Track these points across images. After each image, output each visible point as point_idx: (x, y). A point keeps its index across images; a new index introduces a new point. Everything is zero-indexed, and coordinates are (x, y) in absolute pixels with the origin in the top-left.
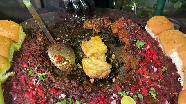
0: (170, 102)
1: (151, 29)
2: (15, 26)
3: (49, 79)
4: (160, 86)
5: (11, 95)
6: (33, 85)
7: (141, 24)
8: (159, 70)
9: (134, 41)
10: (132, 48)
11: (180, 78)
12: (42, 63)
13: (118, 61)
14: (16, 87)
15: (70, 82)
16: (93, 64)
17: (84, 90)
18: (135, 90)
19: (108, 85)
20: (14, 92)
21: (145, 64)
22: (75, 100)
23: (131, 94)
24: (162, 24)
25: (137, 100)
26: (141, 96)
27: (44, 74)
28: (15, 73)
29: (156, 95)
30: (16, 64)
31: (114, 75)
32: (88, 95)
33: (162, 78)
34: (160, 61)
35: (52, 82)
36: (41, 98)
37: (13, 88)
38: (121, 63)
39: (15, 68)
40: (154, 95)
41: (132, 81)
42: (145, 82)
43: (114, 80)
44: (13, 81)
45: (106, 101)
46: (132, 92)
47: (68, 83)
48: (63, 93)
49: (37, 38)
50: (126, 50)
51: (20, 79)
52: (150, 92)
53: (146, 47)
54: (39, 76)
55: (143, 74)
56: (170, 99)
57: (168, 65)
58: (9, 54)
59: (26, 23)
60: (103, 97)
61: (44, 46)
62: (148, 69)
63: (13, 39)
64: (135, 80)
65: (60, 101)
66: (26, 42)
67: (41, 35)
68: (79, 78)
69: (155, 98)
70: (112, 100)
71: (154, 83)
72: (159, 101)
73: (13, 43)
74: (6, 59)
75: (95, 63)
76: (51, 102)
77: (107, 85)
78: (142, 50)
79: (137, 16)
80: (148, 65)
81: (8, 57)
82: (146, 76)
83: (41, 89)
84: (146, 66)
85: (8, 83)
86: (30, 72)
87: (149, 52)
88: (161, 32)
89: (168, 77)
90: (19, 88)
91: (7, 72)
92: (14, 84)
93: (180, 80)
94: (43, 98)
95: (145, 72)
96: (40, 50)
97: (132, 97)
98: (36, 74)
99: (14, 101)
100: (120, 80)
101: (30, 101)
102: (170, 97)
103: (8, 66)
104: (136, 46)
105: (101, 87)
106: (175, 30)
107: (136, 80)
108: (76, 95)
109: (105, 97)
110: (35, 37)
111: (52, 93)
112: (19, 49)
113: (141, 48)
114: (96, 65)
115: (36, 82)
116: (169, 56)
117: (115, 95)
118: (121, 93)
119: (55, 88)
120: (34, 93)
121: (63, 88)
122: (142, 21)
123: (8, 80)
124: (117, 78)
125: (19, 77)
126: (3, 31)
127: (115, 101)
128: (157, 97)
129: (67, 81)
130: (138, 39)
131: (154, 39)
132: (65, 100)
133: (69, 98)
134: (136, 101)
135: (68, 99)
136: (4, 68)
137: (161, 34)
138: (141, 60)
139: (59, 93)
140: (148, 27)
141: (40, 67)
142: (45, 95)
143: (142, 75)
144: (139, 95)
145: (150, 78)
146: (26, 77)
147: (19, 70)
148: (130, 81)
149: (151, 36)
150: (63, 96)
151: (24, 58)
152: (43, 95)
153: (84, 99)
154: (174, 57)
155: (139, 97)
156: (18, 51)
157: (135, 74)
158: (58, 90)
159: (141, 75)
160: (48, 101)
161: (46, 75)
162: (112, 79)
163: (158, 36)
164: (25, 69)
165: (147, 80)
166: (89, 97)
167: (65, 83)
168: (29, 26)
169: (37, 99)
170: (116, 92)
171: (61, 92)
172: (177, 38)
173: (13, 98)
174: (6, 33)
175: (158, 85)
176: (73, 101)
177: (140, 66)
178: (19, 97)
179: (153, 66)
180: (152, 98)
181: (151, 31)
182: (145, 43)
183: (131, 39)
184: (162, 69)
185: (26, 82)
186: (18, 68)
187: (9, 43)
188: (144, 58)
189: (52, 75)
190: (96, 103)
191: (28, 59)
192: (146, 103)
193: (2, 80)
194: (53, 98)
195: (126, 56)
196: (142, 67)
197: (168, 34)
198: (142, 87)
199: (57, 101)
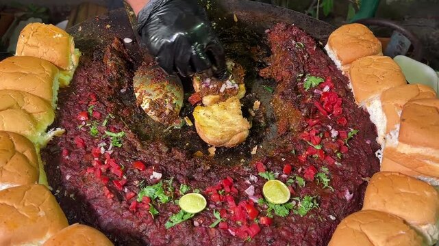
0: (353, 196)
1: (335, 51)
2: (60, 36)
3: (130, 143)
4: (340, 164)
5: (61, 172)
6: (99, 155)
8: (341, 135)
9: (300, 75)
10: (295, 89)
11: (379, 151)
12: (115, 114)
13: (265, 115)
14: (67, 157)
15: (170, 151)
16: (215, 118)
17: (196, 166)
18: (292, 170)
19: (242, 160)
20: (66, 165)
21: (315, 122)
22: (179, 184)
23: (284, 176)
24: (357, 41)
25: (293, 188)
26: (301, 182)
27: (120, 134)
28: (64, 130)
29: (329, 180)
30: (65, 114)
31: (254, 142)
32: (203, 177)
33: (345, 149)
34: (346, 118)
35: (136, 150)
36: (115, 177)
37: (63, 159)
38: (272, 119)
39: (63, 122)
40: (326, 181)
41: (288, 153)
42: (311, 157)
43: (254, 151)
44: (61, 145)
45: (236, 187)
46: (286, 174)
47: (167, 153)
48: (157, 170)
49: (104, 61)
50: (283, 94)
51: (75, 142)
52: (319, 175)
53: (322, 89)
54: (112, 138)
55: (310, 141)
56: (355, 188)
57: (361, 125)
58: (52, 94)
59: (80, 29)
60: (231, 180)
61: (118, 80)
62: (320, 132)
63: (57, 63)
64: (293, 152)
65: (152, 185)
66: (82, 70)
67: (112, 55)
68: (187, 144)
69: (326, 185)
70: (248, 186)
71: (329, 158)
72: (333, 190)
73: (58, 70)
74: (47, 102)
75: (220, 117)
76: (135, 186)
77: (240, 159)
78: (313, 94)
79: (312, 21)
80: (322, 122)
81: (50, 100)
82: (315, 145)
83: (115, 162)
84: (317, 126)
85: (52, 150)
86: (93, 130)
87: (327, 98)
88: (355, 60)
89: (357, 148)
90: (74, 158)
91: (49, 128)
92: (65, 152)
93: (379, 154)
94: (120, 178)
95: (313, 137)
96: (110, 88)
97: (285, 181)
98: (104, 133)
99: (67, 182)
100: (265, 151)
101: (97, 183)
102: (355, 186)
103: (50, 116)
104: (302, 85)
105: (230, 163)
106: (384, 55)
107: (296, 151)
108: (181, 175)
109: (235, 181)
110: (101, 60)
111: (136, 171)
112: (69, 83)
113: (311, 90)
114: (221, 121)
115: (106, 148)
116: (366, 109)
117: (253, 178)
118: (264, 175)
119: (141, 161)
120: (103, 169)
121: (156, 162)
122: (322, 33)
123: (51, 144)
124: (261, 147)
125: (72, 139)
126: (37, 47)
127: (252, 187)
128: (330, 184)
129: (165, 149)
130: (309, 72)
131: (340, 72)
132: (161, 184)
133: (168, 179)
134: (291, 189)
135: (167, 181)
136: (45, 121)
137: (354, 63)
138: (310, 114)
139: (149, 171)
140: (331, 46)
141: (111, 122)
142: (124, 172)
143: (309, 143)
144: (297, 178)
145: (322, 148)
146: (85, 138)
147: (72, 125)
148: (283, 153)
149: (336, 66)
150: (158, 175)
151: (79, 102)
152: (119, 173)
153: (195, 183)
154: (374, 110)
155: (297, 182)
156: (66, 88)
157: (294, 140)
158: (147, 165)
159: (305, 143)
160: (129, 184)
161: (124, 137)
162: (250, 149)
163: (348, 67)
164: (84, 123)
165: (316, 153)
166: (205, 179)
167: (160, 153)
168: (85, 35)
169: (109, 180)
170: (255, 171)
171: (153, 168)
172: (383, 73)
173: (65, 177)
174: (45, 50)
175: (336, 163)
176: (175, 185)
177: (305, 126)
178: (74, 176)
179: (330, 127)
180: (322, 185)
181: (336, 55)
182: (320, 80)
183: (293, 72)
184: (347, 133)
185: (85, 148)
186: (70, 121)
187: (50, 71)
188: (316, 110)
189: (135, 138)
190: (218, 191)
191: (87, 105)
192: (309, 194)
193: (42, 143)
194: (138, 179)
195: (282, 106)
196: (309, 128)
197: (366, 64)
198: (305, 166)
199: (146, 184)
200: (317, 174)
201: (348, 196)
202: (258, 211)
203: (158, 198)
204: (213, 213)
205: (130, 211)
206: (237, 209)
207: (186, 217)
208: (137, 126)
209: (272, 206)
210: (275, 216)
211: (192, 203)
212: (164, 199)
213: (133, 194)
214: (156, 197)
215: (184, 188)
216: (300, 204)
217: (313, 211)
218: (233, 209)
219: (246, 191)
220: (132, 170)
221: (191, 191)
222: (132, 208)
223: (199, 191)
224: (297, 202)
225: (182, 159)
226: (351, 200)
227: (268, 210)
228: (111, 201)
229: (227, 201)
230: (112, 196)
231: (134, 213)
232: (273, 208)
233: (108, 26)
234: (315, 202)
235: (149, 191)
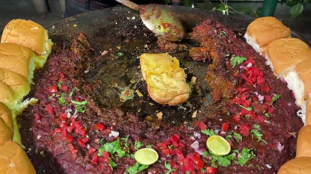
0: (284, 148)
1: (254, 37)
2: (37, 28)
3: (91, 110)
4: (269, 122)
5: (33, 133)
6: (66, 119)
7: (238, 32)
8: (267, 99)
9: (228, 55)
10: (224, 66)
11: (300, 111)
12: (80, 87)
13: (200, 87)
14: (39, 121)
15: (125, 115)
16: (163, 83)
17: (147, 127)
18: (229, 128)
19: (185, 122)
20: (38, 127)
21: (244, 89)
22: (133, 141)
23: (223, 133)
24: (271, 28)
25: (232, 142)
26: (238, 137)
27: (83, 103)
28: (37, 100)
29: (262, 135)
30: (39, 88)
31: (194, 108)
32: (154, 135)
33: (271, 110)
34: (269, 86)
35: (96, 115)
36: (79, 137)
37: (35, 123)
38: (206, 90)
39: (37, 94)
40: (259, 136)
41: (223, 115)
42: (244, 117)
43: (194, 115)
44: (34, 112)
45: (182, 143)
46: (225, 131)
47: (123, 116)
48: (115, 129)
49: (72, 49)
50: (215, 70)
51: (46, 109)
52: (253, 131)
53: (246, 65)
54: (77, 106)
55: (241, 105)
56: (285, 141)
57: (282, 91)
58: (28, 71)
59: (53, 27)
60: (178, 137)
61: (83, 63)
62: (249, 97)
63: (33, 49)
64: (228, 114)
65: (110, 142)
66: (54, 55)
67: (78, 45)
68: (139, 111)
69: (260, 139)
70: (193, 141)
71: (259, 117)
72: (266, 143)
73: (34, 55)
74: (24, 79)
75: (167, 83)
76: (96, 143)
77: (183, 122)
78: (239, 69)
79: (231, 19)
80: (251, 90)
81: (27, 76)
82: (246, 107)
83: (79, 124)
84: (246, 93)
85: (27, 115)
86: (62, 100)
87: (251, 71)
88: (271, 42)
89: (281, 109)
90: (44, 122)
91: (25, 98)
92: (36, 116)
93: (300, 113)
94: (83, 137)
95: (244, 101)
96: (76, 69)
97: (224, 137)
98: (71, 102)
99: (39, 141)
100: (203, 115)
101: (63, 141)
102: (285, 138)
103: (26, 89)
104: (229, 63)
105: (174, 125)
106: (292, 38)
107: (230, 113)
108: (135, 133)
109: (181, 138)
110: (69, 48)
111: (97, 131)
112: (43, 65)
113: (238, 66)
115: (72, 114)
116: (283, 79)
117: (197, 135)
118: (206, 132)
119: (102, 124)
120: (69, 130)
121: (114, 124)
122: (240, 27)
123: (26, 111)
124: (200, 112)
125: (44, 107)
126: (18, 36)
127: (196, 142)
128: (263, 138)
129: (121, 113)
130: (234, 53)
131: (258, 54)
132: (118, 140)
133: (125, 137)
134: (231, 142)
135: (123, 139)
136: (21, 92)
137: (270, 44)
138: (239, 84)
139: (108, 130)
140: (250, 35)
141: (76, 93)
142: (87, 132)
143: (240, 106)
144: (235, 134)
145: (253, 110)
146: (54, 106)
147: (44, 97)
148: (220, 115)
149: (254, 50)
150: (115, 134)
151: (51, 79)
152: (82, 133)
153: (148, 140)
154: (291, 79)
155: (235, 137)
156: (41, 69)
157: (228, 105)
158: (106, 127)
159: (238, 107)
160: (91, 142)
161: (86, 105)
162: (191, 114)
163: (265, 49)
164: (54, 95)
165: (248, 113)
166: (156, 136)
167: (117, 116)
168: (57, 32)
169: (74, 138)
170: (198, 129)
171: (112, 128)
172: (296, 50)
173: (36, 137)
174: (24, 39)
175: (265, 121)
176: (130, 142)
177: (236, 93)
178: (44, 136)
179: (257, 93)
180: (256, 139)
181: (255, 40)
182: (243, 59)
183: (222, 53)
184: (272, 97)
185: (55, 114)
186: (43, 93)
187: (28, 53)
188: (244, 81)
189: (96, 105)
190: (167, 146)
191: (57, 81)
192: (246, 146)
193: (18, 110)
194: (99, 137)
195: (214, 79)
196: (239, 95)
197: (280, 44)
198: (240, 124)
199: (105, 141)
200: (250, 130)
201: (280, 148)
202: (204, 163)
203: (116, 153)
204: (164, 165)
205: (92, 165)
206: (186, 161)
207: (141, 168)
208: (97, 98)
209: (215, 158)
210: (219, 166)
211: (146, 156)
212: (121, 153)
213: (94, 150)
214: (114, 152)
215: (138, 144)
216: (239, 156)
217: (251, 161)
218: (182, 161)
219: (192, 146)
220: (94, 131)
221: (144, 147)
222: (94, 161)
223: (151, 146)
224: (237, 154)
225: (135, 121)
226: (283, 151)
227: (213, 161)
228: (75, 155)
229: (176, 155)
230: (76, 151)
231: (95, 166)
232: (217, 159)
233: (75, 25)
234: (252, 153)
235: (108, 147)
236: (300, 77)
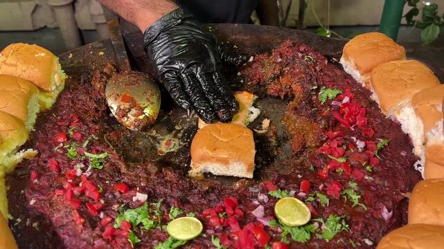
0: (393, 214)
1: (352, 61)
2: (43, 54)
3: (112, 165)
4: (371, 178)
5: (25, 197)
6: (75, 178)
7: (332, 57)
8: (369, 146)
9: (314, 88)
10: (309, 103)
11: (418, 162)
12: (101, 135)
13: (275, 134)
14: (36, 181)
17: (191, 187)
18: (311, 188)
22: (168, 207)
23: (302, 194)
24: (376, 47)
25: (314, 207)
26: (324, 200)
27: (102, 156)
28: (36, 152)
29: (359, 197)
30: (41, 135)
32: (200, 199)
33: (375, 161)
34: (373, 129)
35: (119, 172)
36: (91, 201)
37: (31, 182)
38: (284, 138)
39: (37, 144)
40: (355, 198)
41: (305, 170)
42: (334, 171)
44: (31, 169)
45: (240, 209)
46: (304, 192)
47: (156, 174)
48: (143, 190)
49: (92, 83)
50: (296, 109)
51: (48, 165)
52: (346, 191)
53: (341, 101)
54: (91, 159)
55: (331, 155)
56: (394, 205)
57: (392, 135)
59: (71, 56)
60: (235, 200)
62: (343, 144)
63: (37, 83)
64: (312, 168)
65: (134, 208)
66: (67, 92)
67: (101, 77)
69: (356, 202)
70: (256, 207)
71: (357, 172)
72: (366, 209)
73: (38, 90)
74: (20, 122)
76: (114, 210)
78: (331, 106)
80: (345, 134)
81: (24, 119)
82: (338, 158)
83: (93, 184)
84: (339, 138)
85: (19, 173)
86: (72, 152)
87: (347, 108)
88: (376, 66)
89: (391, 161)
90: (44, 182)
91: (20, 149)
92: (33, 174)
93: (419, 165)
94: (96, 201)
95: (335, 149)
96: (97, 110)
97: (303, 200)
98: (84, 155)
99: (31, 207)
101: (66, 207)
102: (393, 201)
103: (22, 137)
104: (317, 99)
107: (314, 167)
108: (172, 197)
109: (240, 202)
110: (88, 81)
111: (117, 194)
112: (51, 106)
113: (328, 101)
115: (84, 170)
116: (396, 119)
117: (262, 197)
118: (275, 194)
119: (126, 183)
120: (76, 191)
121: (142, 184)
122: (335, 50)
123: (21, 166)
125: (45, 162)
126: (16, 66)
127: (261, 207)
128: (361, 200)
129: (154, 170)
130: (324, 85)
131: (360, 85)
132: (146, 205)
133: (156, 202)
134: (311, 207)
135: (154, 204)
136: (13, 139)
137: (375, 70)
138: (329, 126)
139: (132, 193)
140: (347, 58)
141: (93, 143)
142: (102, 196)
143: (329, 156)
144: (318, 195)
145: (347, 161)
146: (60, 161)
147: (47, 147)
148: (299, 170)
149: (354, 80)
150: (142, 197)
151: (59, 123)
152: (95, 196)
153: (190, 206)
154: (405, 118)
155: (319, 200)
156: (47, 111)
157: (313, 157)
158: (130, 187)
159: (326, 157)
160: (107, 208)
161: (106, 158)
163: (369, 77)
164: (62, 145)
165: (340, 166)
166: (202, 201)
167: (149, 174)
168: (76, 62)
169: (82, 203)
170: (264, 191)
171: (138, 189)
172: (412, 76)
173: (29, 202)
174: (23, 69)
175: (367, 178)
176: (164, 208)
177: (324, 139)
178: (40, 200)
179: (354, 138)
180: (350, 202)
181: (353, 64)
182: (338, 92)
183: (306, 85)
184: (376, 144)
185: (60, 171)
186: (46, 143)
187: (27, 88)
188: (336, 122)
189: (120, 159)
190: (218, 213)
191: (68, 127)
192: (335, 213)
193: (6, 164)
194: (118, 203)
195: (295, 122)
196: (329, 141)
197: (390, 68)
198: (327, 182)
199: (127, 207)
200: (342, 190)
201: (386, 214)
202: (270, 236)
203: (141, 224)
204: (210, 240)
205: (104, 240)
206: (242, 233)
207: (175, 245)
208: (125, 150)
209: (287, 230)
210: (293, 242)
211: (183, 228)
212: (148, 224)
213: (109, 219)
214: (138, 222)
215: (175, 211)
216: (324, 227)
217: (342, 234)
218: (237, 233)
219: (253, 212)
220: (112, 193)
221: (184, 215)
222: (107, 235)
223: (194, 215)
224: (320, 224)
225: (175, 181)
226: (391, 219)
227: (283, 235)
228: (81, 226)
229: (229, 226)
230: (82, 220)
231: (108, 242)
232: (290, 231)
233: (102, 53)
234: (344, 223)
235: (129, 215)
236: (418, 113)
